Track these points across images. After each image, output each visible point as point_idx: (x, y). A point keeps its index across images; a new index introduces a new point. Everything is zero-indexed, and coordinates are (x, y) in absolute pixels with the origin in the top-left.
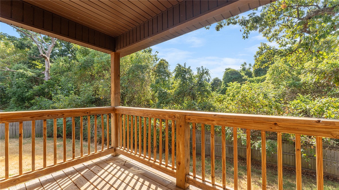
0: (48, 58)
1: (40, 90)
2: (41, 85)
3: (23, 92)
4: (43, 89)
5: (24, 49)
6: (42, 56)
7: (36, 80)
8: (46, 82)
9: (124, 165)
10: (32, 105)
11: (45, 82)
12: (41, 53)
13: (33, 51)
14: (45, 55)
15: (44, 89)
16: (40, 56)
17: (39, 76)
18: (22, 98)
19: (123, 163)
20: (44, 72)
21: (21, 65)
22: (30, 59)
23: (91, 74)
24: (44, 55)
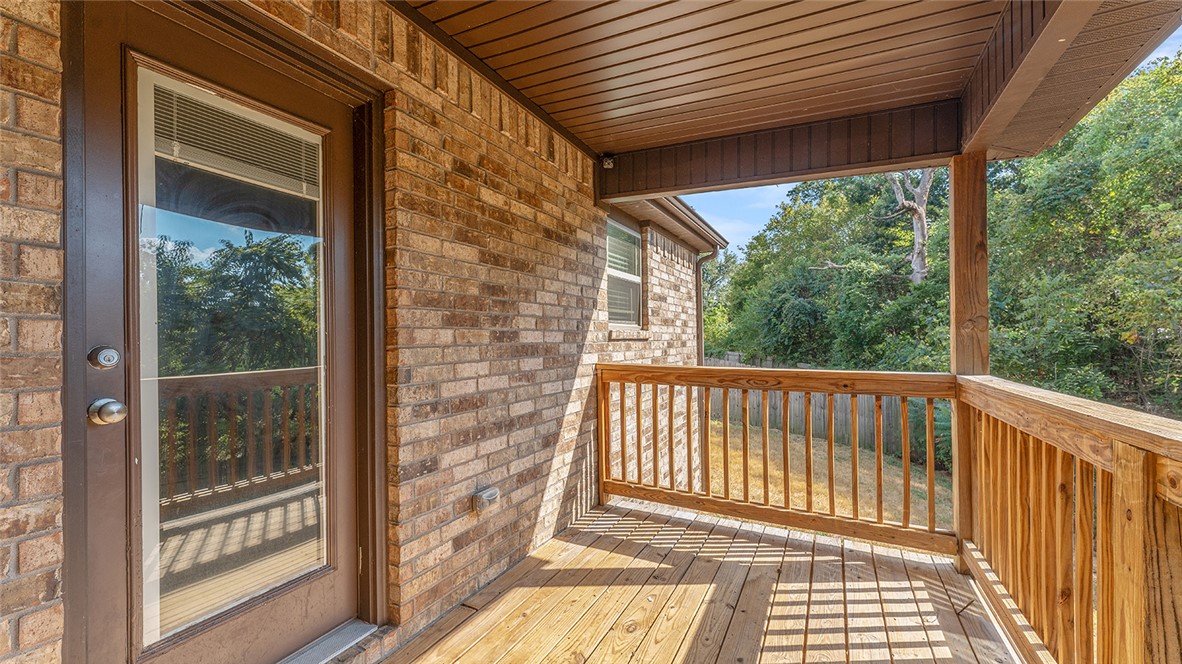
0: (922, 210)
1: (897, 315)
2: (901, 299)
3: (859, 321)
4: (907, 309)
5: (867, 201)
6: (904, 207)
7: (891, 284)
8: (915, 289)
9: (958, 614)
10: (879, 357)
11: (912, 289)
12: (900, 198)
13: (885, 199)
14: (912, 203)
15: (910, 309)
16: (899, 210)
17: (897, 270)
18: (858, 337)
19: (962, 603)
20: (910, 257)
21: (858, 249)
22: (879, 224)
23: (1083, 229)
24: (906, 203)
